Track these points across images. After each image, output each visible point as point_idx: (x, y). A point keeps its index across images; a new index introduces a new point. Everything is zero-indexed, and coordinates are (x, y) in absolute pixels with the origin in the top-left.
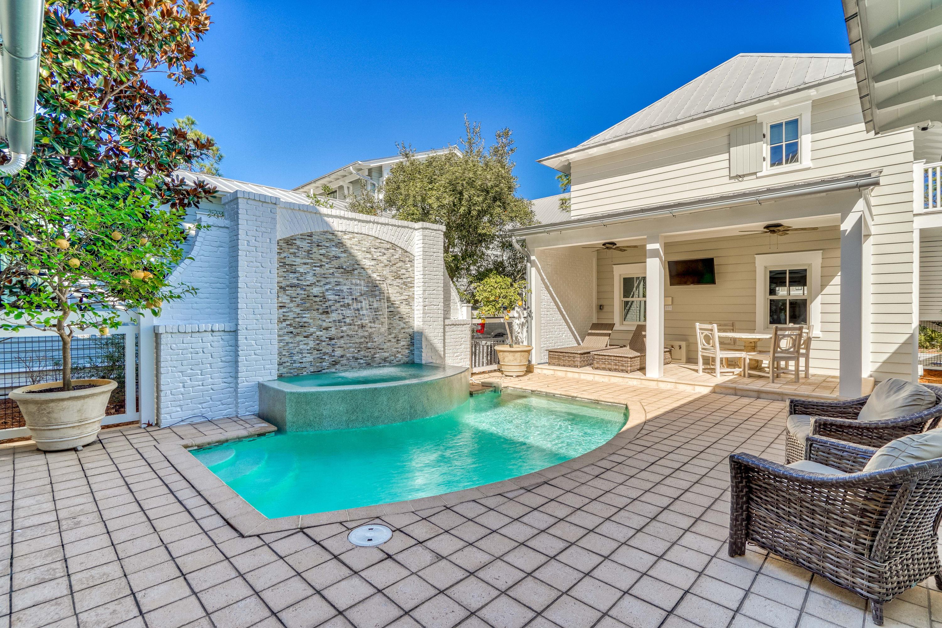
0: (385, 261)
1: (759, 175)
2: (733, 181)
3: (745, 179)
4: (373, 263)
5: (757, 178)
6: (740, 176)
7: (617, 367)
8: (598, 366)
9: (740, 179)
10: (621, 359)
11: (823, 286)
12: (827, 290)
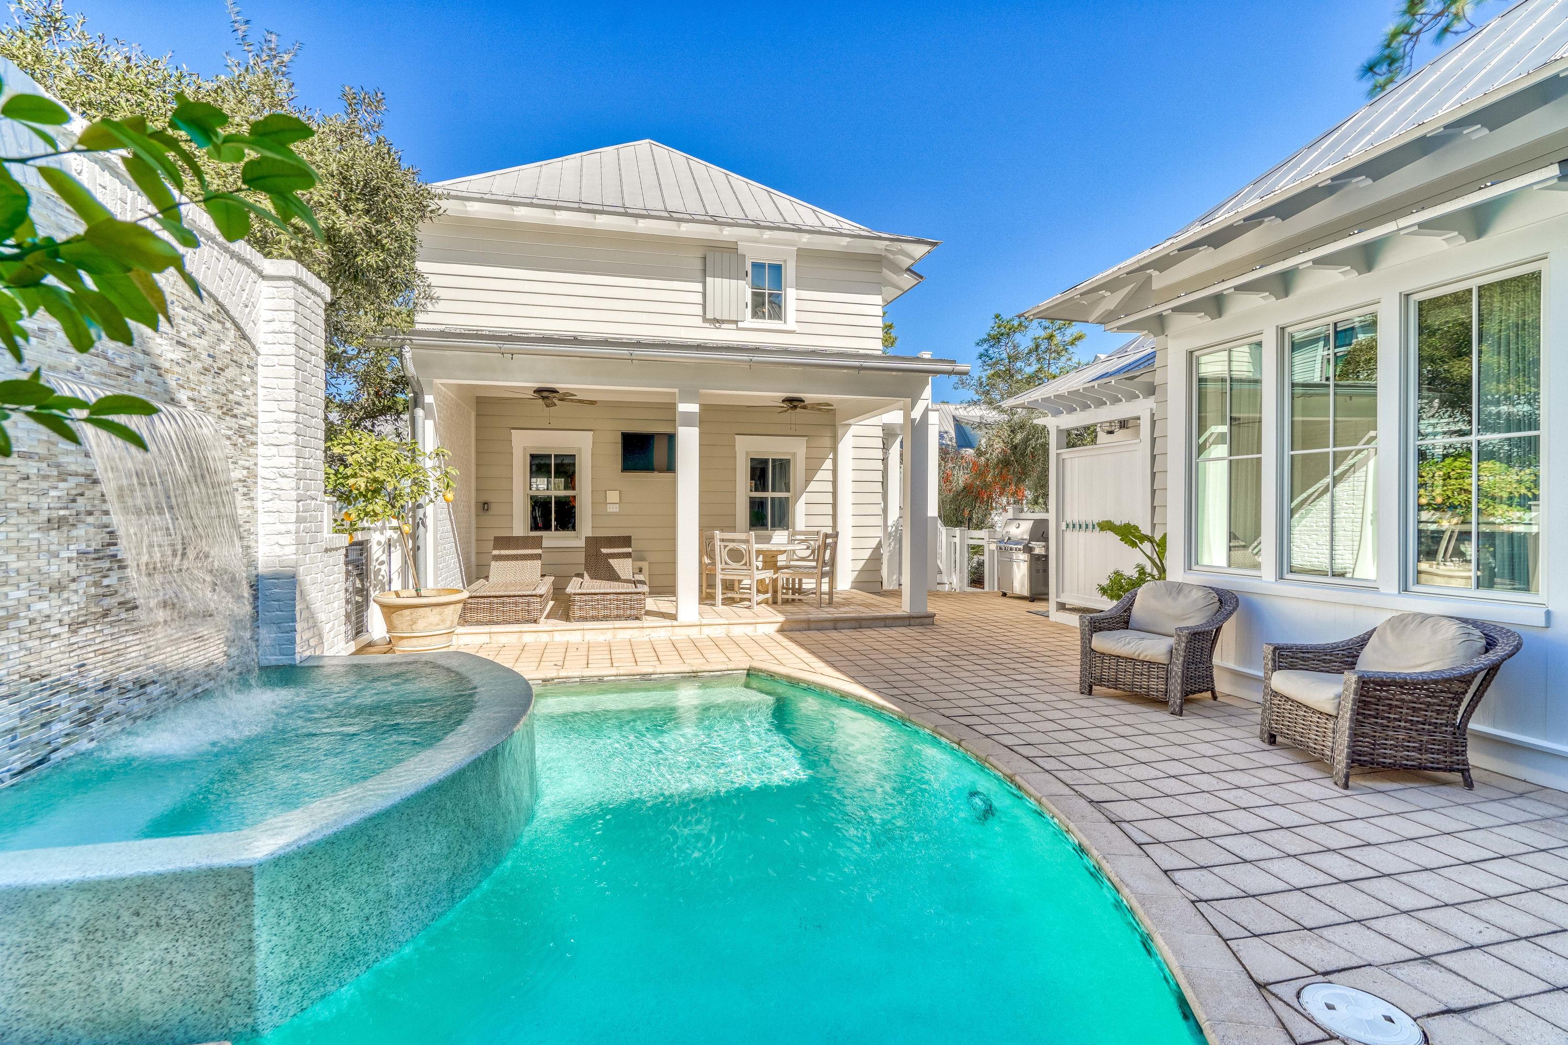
0: (204, 356)
1: (740, 325)
2: (707, 325)
3: (723, 326)
4: (178, 354)
5: (738, 329)
6: (718, 321)
7: (621, 612)
8: (583, 614)
9: (717, 325)
10: (628, 597)
11: (808, 481)
12: (812, 486)
